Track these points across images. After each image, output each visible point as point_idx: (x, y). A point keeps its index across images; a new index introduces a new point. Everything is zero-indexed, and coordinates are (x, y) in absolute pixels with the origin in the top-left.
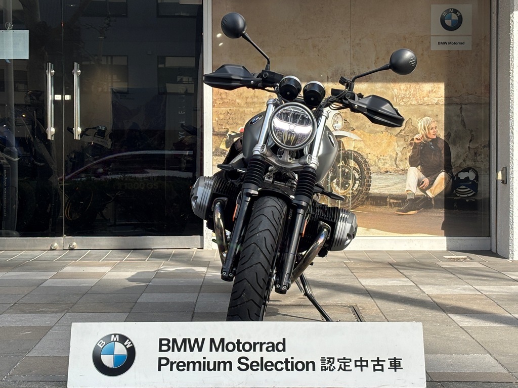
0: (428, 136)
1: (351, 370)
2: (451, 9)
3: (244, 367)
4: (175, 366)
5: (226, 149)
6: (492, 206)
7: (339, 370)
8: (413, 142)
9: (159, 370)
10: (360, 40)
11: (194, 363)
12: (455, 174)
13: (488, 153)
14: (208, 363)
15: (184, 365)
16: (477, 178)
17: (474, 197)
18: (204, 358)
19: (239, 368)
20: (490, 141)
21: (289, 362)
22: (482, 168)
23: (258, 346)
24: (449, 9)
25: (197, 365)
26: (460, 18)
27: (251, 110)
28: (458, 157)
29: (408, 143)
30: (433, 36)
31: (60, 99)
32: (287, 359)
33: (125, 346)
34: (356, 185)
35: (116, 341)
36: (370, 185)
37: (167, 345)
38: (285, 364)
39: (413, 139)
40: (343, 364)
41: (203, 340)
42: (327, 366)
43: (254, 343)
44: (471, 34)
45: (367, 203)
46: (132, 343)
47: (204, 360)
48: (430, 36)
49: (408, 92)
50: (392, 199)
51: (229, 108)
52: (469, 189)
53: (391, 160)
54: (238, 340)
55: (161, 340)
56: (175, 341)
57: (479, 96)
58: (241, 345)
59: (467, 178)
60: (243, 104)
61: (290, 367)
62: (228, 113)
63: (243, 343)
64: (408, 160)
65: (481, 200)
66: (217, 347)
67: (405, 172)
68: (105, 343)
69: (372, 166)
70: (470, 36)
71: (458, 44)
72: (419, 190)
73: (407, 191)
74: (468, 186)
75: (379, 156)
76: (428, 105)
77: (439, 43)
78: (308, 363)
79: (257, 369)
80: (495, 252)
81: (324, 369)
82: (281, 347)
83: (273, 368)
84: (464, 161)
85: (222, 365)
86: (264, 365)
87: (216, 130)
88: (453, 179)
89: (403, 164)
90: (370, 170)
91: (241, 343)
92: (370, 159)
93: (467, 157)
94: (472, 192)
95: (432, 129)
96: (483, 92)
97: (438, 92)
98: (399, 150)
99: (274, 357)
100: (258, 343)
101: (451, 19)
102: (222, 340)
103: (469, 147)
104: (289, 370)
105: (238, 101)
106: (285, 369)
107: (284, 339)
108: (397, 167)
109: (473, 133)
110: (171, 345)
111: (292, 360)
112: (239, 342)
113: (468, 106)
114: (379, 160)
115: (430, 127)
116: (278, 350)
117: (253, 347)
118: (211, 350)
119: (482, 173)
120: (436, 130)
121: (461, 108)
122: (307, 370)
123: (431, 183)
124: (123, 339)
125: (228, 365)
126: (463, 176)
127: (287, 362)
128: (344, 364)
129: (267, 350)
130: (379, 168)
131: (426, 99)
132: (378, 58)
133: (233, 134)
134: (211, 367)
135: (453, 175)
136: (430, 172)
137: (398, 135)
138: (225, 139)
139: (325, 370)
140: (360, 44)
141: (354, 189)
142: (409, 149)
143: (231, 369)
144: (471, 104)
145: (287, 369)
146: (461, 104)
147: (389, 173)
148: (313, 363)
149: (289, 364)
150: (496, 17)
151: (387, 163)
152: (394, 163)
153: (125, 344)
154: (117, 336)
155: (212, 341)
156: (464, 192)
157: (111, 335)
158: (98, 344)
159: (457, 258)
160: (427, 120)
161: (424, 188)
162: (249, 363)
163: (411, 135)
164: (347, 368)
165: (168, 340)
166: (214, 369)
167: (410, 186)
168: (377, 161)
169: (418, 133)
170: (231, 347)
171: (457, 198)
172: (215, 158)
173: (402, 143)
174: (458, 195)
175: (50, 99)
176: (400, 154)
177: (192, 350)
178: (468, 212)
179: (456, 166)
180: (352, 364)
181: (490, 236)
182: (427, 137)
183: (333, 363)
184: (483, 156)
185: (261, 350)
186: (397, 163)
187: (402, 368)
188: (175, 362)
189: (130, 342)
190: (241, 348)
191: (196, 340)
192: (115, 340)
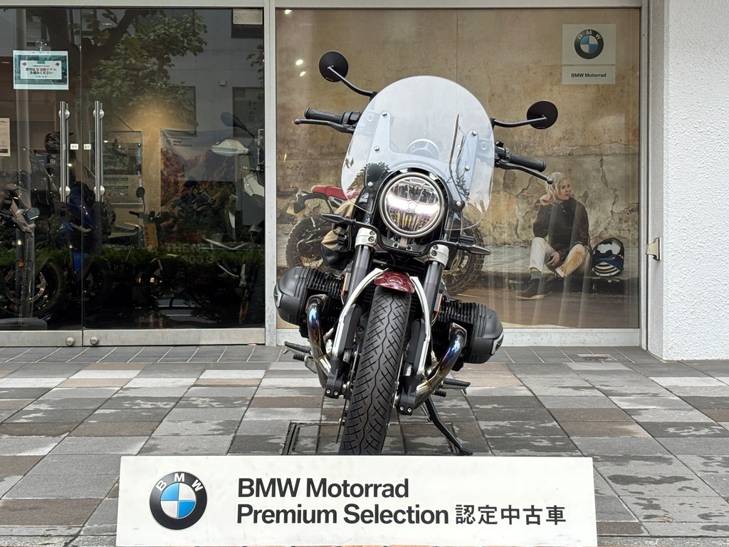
0: (560, 197)
1: (496, 523)
2: (589, 30)
3: (352, 518)
4: (260, 516)
5: (295, 214)
6: (642, 288)
7: (480, 523)
8: (539, 204)
9: (239, 521)
10: (470, 71)
11: (286, 513)
12: (593, 246)
13: (637, 219)
14: (305, 512)
15: (273, 516)
16: (622, 252)
17: (618, 277)
18: (300, 506)
19: (346, 519)
20: (639, 204)
21: (413, 512)
22: (630, 238)
23: (371, 490)
24: (586, 31)
25: (290, 515)
26: (601, 42)
27: (327, 164)
28: (597, 223)
29: (533, 206)
30: (564, 65)
31: (77, 149)
32: (410, 508)
33: (194, 489)
34: (465, 262)
35: (181, 482)
36: (482, 262)
37: (250, 487)
38: (407, 514)
39: (538, 201)
40: (485, 515)
41: (298, 480)
42: (464, 516)
43: (367, 485)
44: (614, 62)
45: (480, 285)
46: (202, 485)
47: (299, 508)
48: (562, 65)
49: (532, 139)
50: (510, 279)
51: (299, 161)
52: (612, 266)
53: (510, 228)
54: (345, 482)
55: (241, 481)
56: (260, 481)
57: (625, 145)
58: (349, 488)
59: (610, 251)
60: (316, 155)
61: (414, 518)
62: (297, 167)
63: (351, 485)
64: (532, 228)
65: (629, 280)
66: (317, 490)
67: (528, 244)
68: (166, 484)
69: (485, 236)
70: (613, 65)
71: (597, 76)
72: (546, 268)
73: (531, 268)
74: (611, 262)
75: (495, 223)
76: (558, 156)
77: (573, 75)
78: (438, 513)
79: (371, 521)
80: (645, 349)
81: (460, 520)
82: (402, 491)
83: (392, 519)
84: (606, 229)
85: (323, 515)
86: (380, 516)
87: (282, 190)
88: (591, 252)
89: (526, 234)
90: (482, 241)
91: (349, 485)
92: (483, 227)
93: (609, 224)
94: (616, 270)
95: (563, 188)
96: (630, 139)
97: (573, 139)
98: (519, 215)
99: (393, 504)
100: (371, 485)
101: (588, 43)
102: (323, 481)
103: (612, 211)
104: (413, 522)
105: (309, 151)
106: (407, 521)
107: (406, 481)
108: (518, 238)
109: (618, 193)
110: (254, 487)
111: (417, 509)
112: (345, 484)
113: (610, 158)
114: (494, 228)
115: (562, 185)
116: (399, 495)
117: (365, 490)
118: (308, 495)
119: (630, 245)
120: (568, 189)
121: (602, 160)
122: (438, 522)
123: (563, 259)
124: (190, 479)
125: (331, 515)
126: (603, 249)
127: (410, 511)
128: (488, 514)
129: (384, 494)
130: (495, 239)
131: (554, 148)
132: (493, 95)
133: (304, 195)
134: (309, 517)
135: (591, 248)
136: (561, 243)
137: (520, 196)
138: (293, 201)
139: (462, 522)
140: (469, 76)
141: (462, 266)
142: (533, 215)
143: (335, 521)
144: (614, 154)
145: (411, 522)
146: (601, 155)
147: (507, 245)
148: (446, 513)
149: (413, 514)
150: (647, 40)
151: (504, 232)
152: (514, 232)
153: (193, 486)
154: (183, 475)
155: (310, 482)
156: (607, 271)
157: (174, 473)
158: (157, 486)
159: (595, 357)
160: (558, 176)
161: (553, 264)
162: (359, 512)
163: (536, 195)
164: (491, 520)
165: (251, 481)
166: (313, 521)
167: (534, 262)
168: (491, 230)
169: (546, 193)
170: (334, 490)
171: (596, 278)
172: (281, 226)
173: (525, 205)
174: (598, 274)
175: (64, 148)
176: (522, 220)
177: (283, 494)
178: (610, 296)
179: (595, 236)
180: (498, 514)
181: (639, 327)
182: (557, 198)
183: (472, 513)
184: (630, 223)
185: (376, 495)
186: (519, 232)
187: (565, 521)
188: (260, 511)
189: (200, 484)
190: (349, 492)
191: (289, 481)
192: (179, 480)
